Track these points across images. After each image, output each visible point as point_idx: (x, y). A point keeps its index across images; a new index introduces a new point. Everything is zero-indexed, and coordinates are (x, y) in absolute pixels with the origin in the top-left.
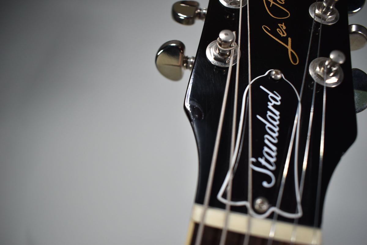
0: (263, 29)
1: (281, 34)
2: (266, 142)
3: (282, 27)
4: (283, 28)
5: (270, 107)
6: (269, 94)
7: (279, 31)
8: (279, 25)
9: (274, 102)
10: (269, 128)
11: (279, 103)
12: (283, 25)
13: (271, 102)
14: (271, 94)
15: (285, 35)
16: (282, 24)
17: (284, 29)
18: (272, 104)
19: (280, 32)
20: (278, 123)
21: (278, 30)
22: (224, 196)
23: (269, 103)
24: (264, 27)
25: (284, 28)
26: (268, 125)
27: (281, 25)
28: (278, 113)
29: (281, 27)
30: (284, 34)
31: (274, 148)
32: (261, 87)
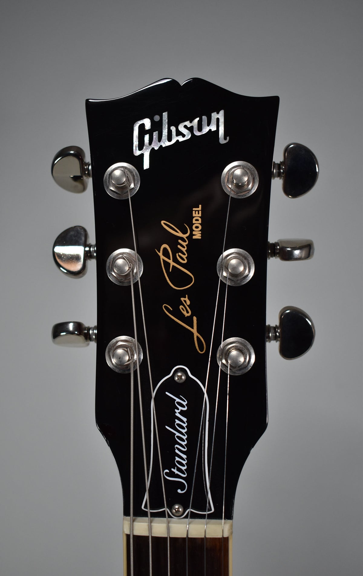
0: (164, 309)
1: (185, 313)
2: (177, 451)
3: (185, 301)
4: (186, 303)
5: (178, 415)
6: (175, 400)
7: (182, 309)
8: (182, 299)
9: (180, 408)
10: (178, 437)
11: (185, 409)
12: (187, 299)
13: (178, 409)
14: (178, 400)
15: (189, 314)
16: (185, 297)
17: (187, 305)
18: (179, 411)
19: (184, 311)
20: (186, 430)
21: (181, 307)
22: (146, 506)
23: (176, 410)
24: (165, 307)
25: (188, 302)
26: (178, 434)
27: (185, 299)
28: (185, 420)
29: (183, 302)
30: (188, 312)
31: (184, 456)
32: (167, 393)
